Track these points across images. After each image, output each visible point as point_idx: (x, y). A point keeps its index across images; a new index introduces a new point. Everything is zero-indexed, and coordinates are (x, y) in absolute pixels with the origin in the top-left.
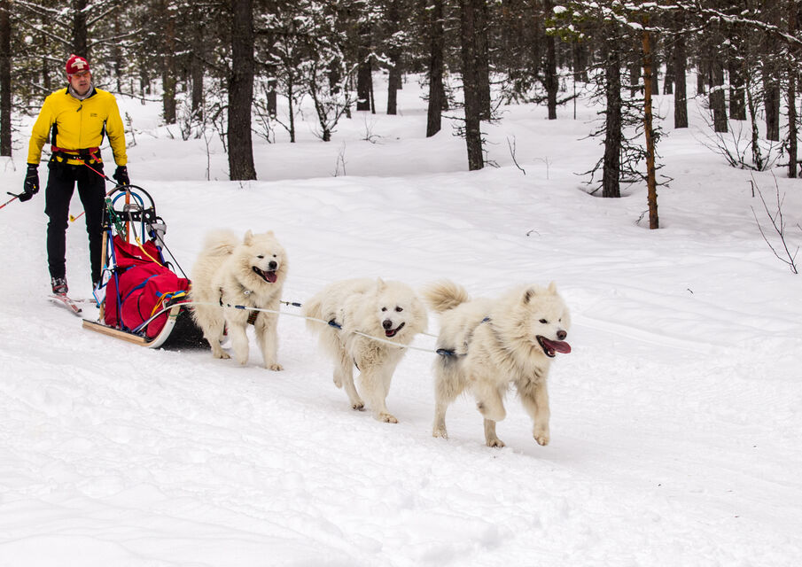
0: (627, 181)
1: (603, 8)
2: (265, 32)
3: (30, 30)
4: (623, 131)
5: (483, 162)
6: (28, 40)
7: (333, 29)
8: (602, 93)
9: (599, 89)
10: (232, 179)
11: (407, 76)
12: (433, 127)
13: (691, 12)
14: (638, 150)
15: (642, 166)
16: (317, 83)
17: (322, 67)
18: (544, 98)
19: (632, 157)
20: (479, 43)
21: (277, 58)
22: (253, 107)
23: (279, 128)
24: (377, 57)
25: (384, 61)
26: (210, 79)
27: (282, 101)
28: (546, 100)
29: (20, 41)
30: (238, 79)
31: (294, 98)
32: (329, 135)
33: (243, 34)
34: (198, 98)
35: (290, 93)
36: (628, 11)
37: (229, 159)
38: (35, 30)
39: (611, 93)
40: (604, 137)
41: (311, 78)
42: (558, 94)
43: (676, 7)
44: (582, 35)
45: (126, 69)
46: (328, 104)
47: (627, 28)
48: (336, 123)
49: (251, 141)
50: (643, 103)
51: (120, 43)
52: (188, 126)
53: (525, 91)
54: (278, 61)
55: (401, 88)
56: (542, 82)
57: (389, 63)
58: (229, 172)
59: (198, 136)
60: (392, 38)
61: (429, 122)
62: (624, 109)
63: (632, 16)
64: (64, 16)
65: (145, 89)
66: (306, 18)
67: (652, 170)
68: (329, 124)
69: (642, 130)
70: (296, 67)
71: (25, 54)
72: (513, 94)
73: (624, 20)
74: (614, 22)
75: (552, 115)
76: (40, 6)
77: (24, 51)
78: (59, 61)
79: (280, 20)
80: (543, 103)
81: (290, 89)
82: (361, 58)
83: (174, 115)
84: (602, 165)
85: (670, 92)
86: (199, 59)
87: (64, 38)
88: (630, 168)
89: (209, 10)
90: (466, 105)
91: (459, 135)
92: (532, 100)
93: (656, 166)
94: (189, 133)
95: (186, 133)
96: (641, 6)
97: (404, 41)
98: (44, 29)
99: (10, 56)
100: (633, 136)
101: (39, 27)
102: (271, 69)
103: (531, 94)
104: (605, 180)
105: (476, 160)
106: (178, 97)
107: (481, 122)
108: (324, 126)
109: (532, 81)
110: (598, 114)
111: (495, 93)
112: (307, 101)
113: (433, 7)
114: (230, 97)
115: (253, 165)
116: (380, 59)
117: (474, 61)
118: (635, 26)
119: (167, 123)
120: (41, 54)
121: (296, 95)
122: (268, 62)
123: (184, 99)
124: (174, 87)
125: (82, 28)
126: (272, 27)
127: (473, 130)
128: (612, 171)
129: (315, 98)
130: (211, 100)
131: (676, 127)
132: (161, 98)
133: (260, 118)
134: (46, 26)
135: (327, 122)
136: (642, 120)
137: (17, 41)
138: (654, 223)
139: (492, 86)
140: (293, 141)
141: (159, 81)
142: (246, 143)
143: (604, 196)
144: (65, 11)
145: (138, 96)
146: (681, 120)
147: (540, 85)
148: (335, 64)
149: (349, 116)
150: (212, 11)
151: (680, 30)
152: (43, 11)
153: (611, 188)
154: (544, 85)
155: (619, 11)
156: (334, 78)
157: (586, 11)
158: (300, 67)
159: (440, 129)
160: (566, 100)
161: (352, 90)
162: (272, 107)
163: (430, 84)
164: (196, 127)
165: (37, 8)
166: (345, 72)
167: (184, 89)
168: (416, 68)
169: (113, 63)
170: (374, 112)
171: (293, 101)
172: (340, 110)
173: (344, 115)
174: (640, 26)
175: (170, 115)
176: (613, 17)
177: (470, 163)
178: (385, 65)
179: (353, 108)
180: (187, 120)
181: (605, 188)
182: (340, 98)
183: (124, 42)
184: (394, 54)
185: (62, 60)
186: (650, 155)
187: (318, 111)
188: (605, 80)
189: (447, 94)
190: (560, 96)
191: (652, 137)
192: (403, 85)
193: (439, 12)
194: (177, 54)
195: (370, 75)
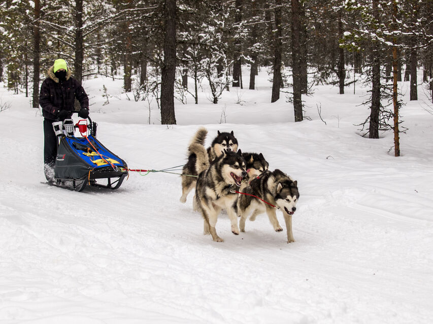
0: (383, 130)
1: (371, 33)
2: (183, 42)
3: (50, 38)
4: (381, 102)
5: (303, 117)
6: (50, 43)
7: (220, 41)
8: (370, 80)
9: (368, 78)
10: (162, 124)
11: (261, 67)
12: (275, 97)
13: (420, 36)
14: (389, 112)
15: (391, 122)
16: (211, 71)
17: (214, 62)
18: (338, 82)
19: (386, 116)
20: (302, 51)
21: (189, 56)
22: (175, 84)
23: (189, 96)
24: (245, 57)
25: (249, 59)
26: (151, 67)
27: (191, 81)
28: (338, 83)
29: (45, 43)
30: (167, 68)
31: (198, 79)
32: (217, 100)
33: (170, 43)
34: (143, 78)
35: (196, 76)
36: (385, 35)
37: (161, 113)
38: (54, 38)
39: (375, 80)
40: (370, 105)
41: (208, 68)
42: (345, 80)
43: (412, 33)
44: (359, 48)
45: (104, 60)
46: (217, 83)
47: (384, 45)
48: (221, 94)
49: (173, 103)
50: (393, 86)
51: (102, 47)
52: (138, 94)
53: (327, 78)
54: (189, 58)
55: (257, 75)
56: (336, 73)
57: (251, 61)
58: (161, 120)
59: (143, 99)
60: (253, 47)
61: (273, 94)
62: (382, 89)
63: (387, 38)
64: (71, 31)
65: (114, 72)
66: (205, 35)
67: (396, 124)
68: (217, 94)
69: (391, 101)
70: (199, 62)
71: (48, 52)
72: (320, 79)
73: (383, 40)
74: (378, 41)
75: (342, 92)
76: (57, 25)
77: (48, 49)
78: (66, 56)
79: (191, 35)
80: (336, 85)
81: (196, 74)
82: (235, 57)
83: (130, 87)
84: (369, 120)
85: (408, 80)
86: (146, 56)
87: (69, 42)
88: (385, 122)
89: (152, 29)
90: (294, 85)
91: (289, 102)
92: (330, 83)
93: (399, 122)
94: (139, 97)
95: (137, 97)
96: (392, 33)
97: (259, 49)
98: (59, 37)
99: (39, 52)
100: (387, 104)
101: (56, 36)
102: (185, 63)
103: (330, 80)
104: (371, 129)
105: (299, 116)
106: (132, 77)
107: (302, 95)
108: (214, 95)
109: (331, 72)
110: (368, 92)
111: (310, 79)
112: (205, 81)
113: (277, 30)
114: (162, 78)
115: (174, 116)
116: (246, 58)
117: (299, 61)
118: (389, 43)
119: (126, 91)
120: (56, 51)
121: (199, 78)
122: (183, 59)
123: (136, 78)
124: (130, 72)
125: (80, 37)
126: (186, 40)
127: (298, 99)
128: (375, 124)
129: (209, 79)
130: (151, 79)
131: (411, 99)
132: (123, 78)
133: (178, 90)
134: (59, 36)
135: (216, 93)
136: (392, 96)
137: (44, 44)
138: (397, 153)
139: (308, 75)
140: (196, 103)
141: (122, 68)
142: (171, 104)
143: (370, 138)
144: (71, 28)
145: (110, 76)
146: (414, 96)
147: (335, 74)
148: (221, 61)
149: (228, 90)
150: (153, 30)
151: (414, 46)
152: (58, 27)
153: (374, 133)
154: (337, 75)
155: (380, 35)
156: (220, 69)
157: (362, 35)
158: (201, 62)
159: (279, 98)
160: (350, 83)
161: (229, 75)
162: (185, 83)
163: (274, 73)
164: (142, 94)
165: (55, 26)
166: (227, 65)
167: (136, 72)
168: (266, 64)
169: (96, 57)
170: (242, 88)
171: (197, 81)
172: (223, 86)
173: (225, 89)
174: (391, 44)
175: (128, 87)
176: (377, 38)
177: (295, 117)
178: (249, 62)
179: (230, 85)
180: (138, 90)
181: (370, 133)
182: (223, 79)
183: (104, 46)
184: (254, 57)
185: (68, 55)
186: (396, 115)
187: (211, 86)
188: (371, 73)
189: (283, 78)
190: (346, 81)
191: (397, 105)
192: (259, 73)
193: (280, 33)
194: (133, 53)
195: (240, 67)
